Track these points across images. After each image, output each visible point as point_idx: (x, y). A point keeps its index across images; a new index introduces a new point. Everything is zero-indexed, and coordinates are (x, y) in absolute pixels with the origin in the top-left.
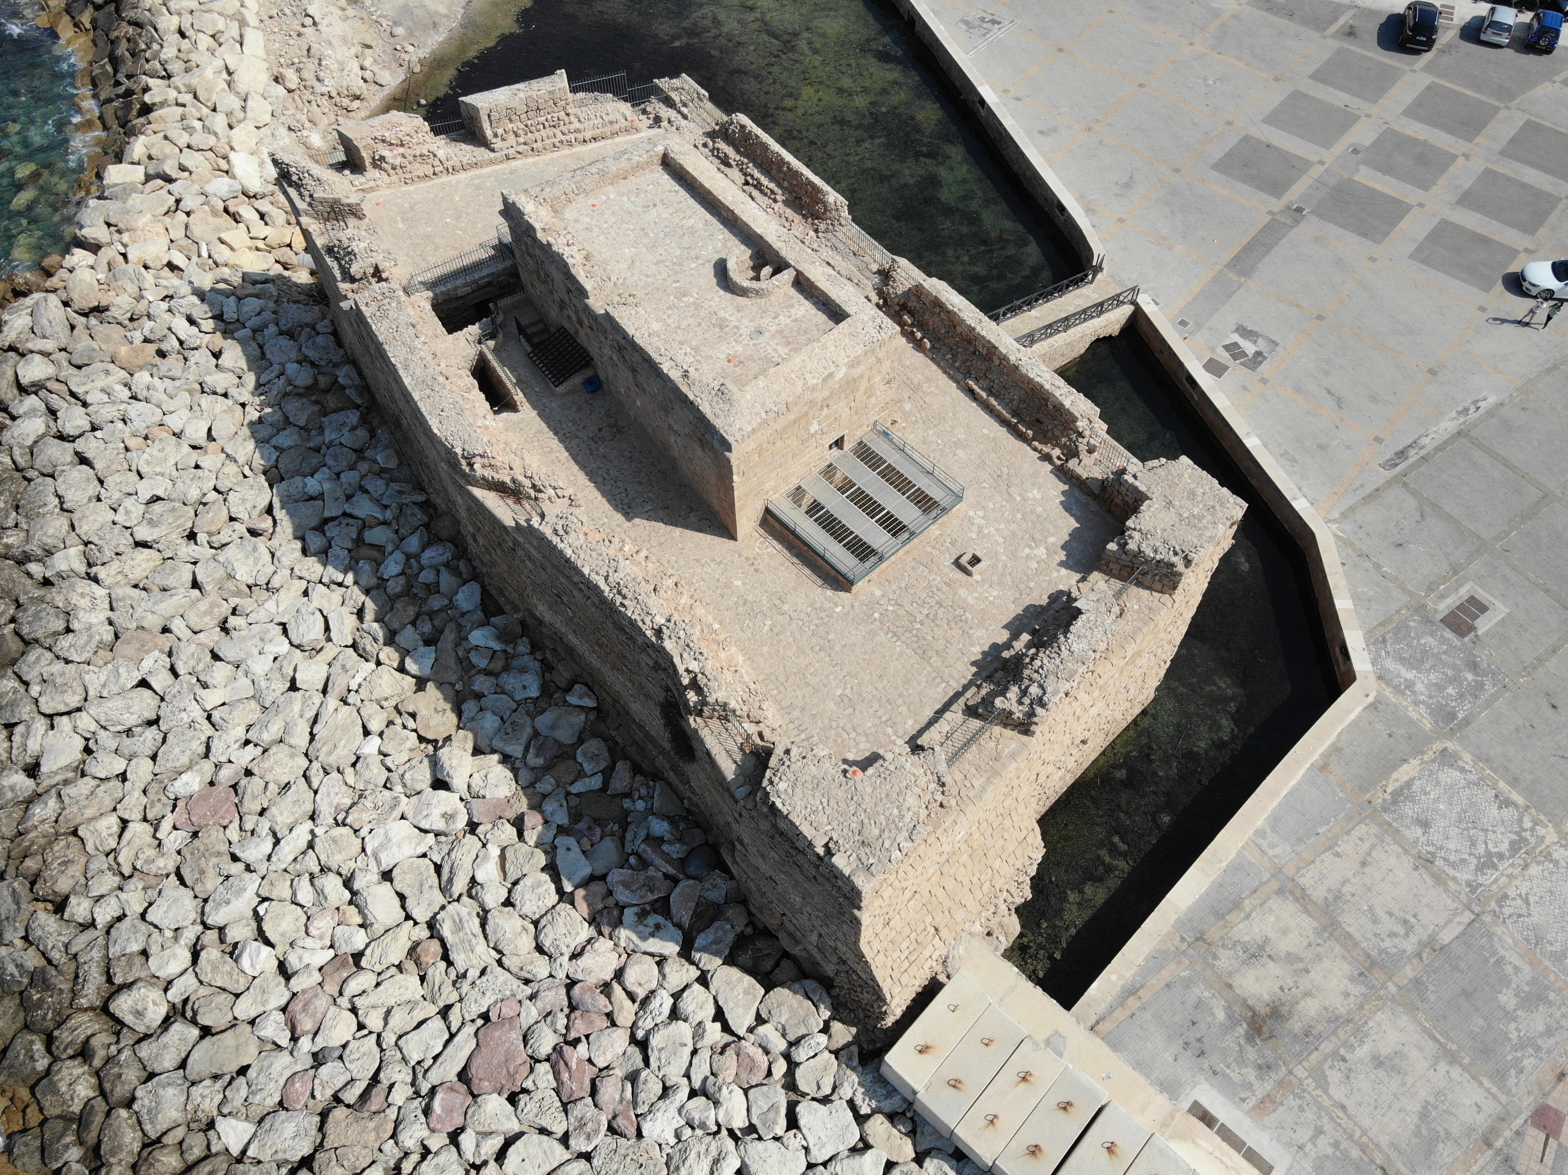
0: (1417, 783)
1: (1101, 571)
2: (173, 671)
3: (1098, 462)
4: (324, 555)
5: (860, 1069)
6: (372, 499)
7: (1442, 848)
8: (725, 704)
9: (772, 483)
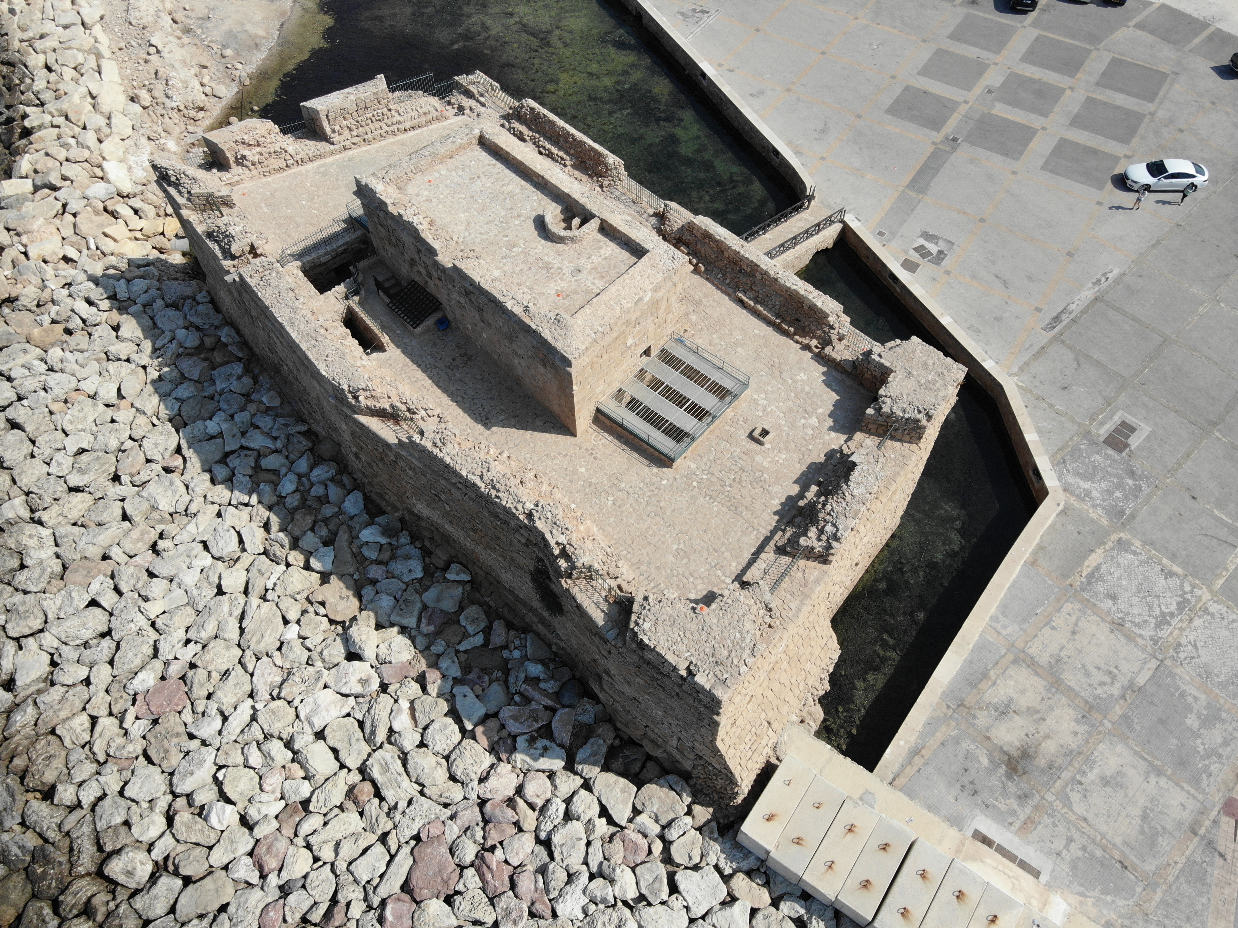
0: (1104, 567)
1: (862, 431)
2: (117, 590)
3: (847, 347)
4: (230, 482)
5: (720, 839)
6: (263, 433)
7: (1128, 614)
8: (591, 566)
9: (601, 388)
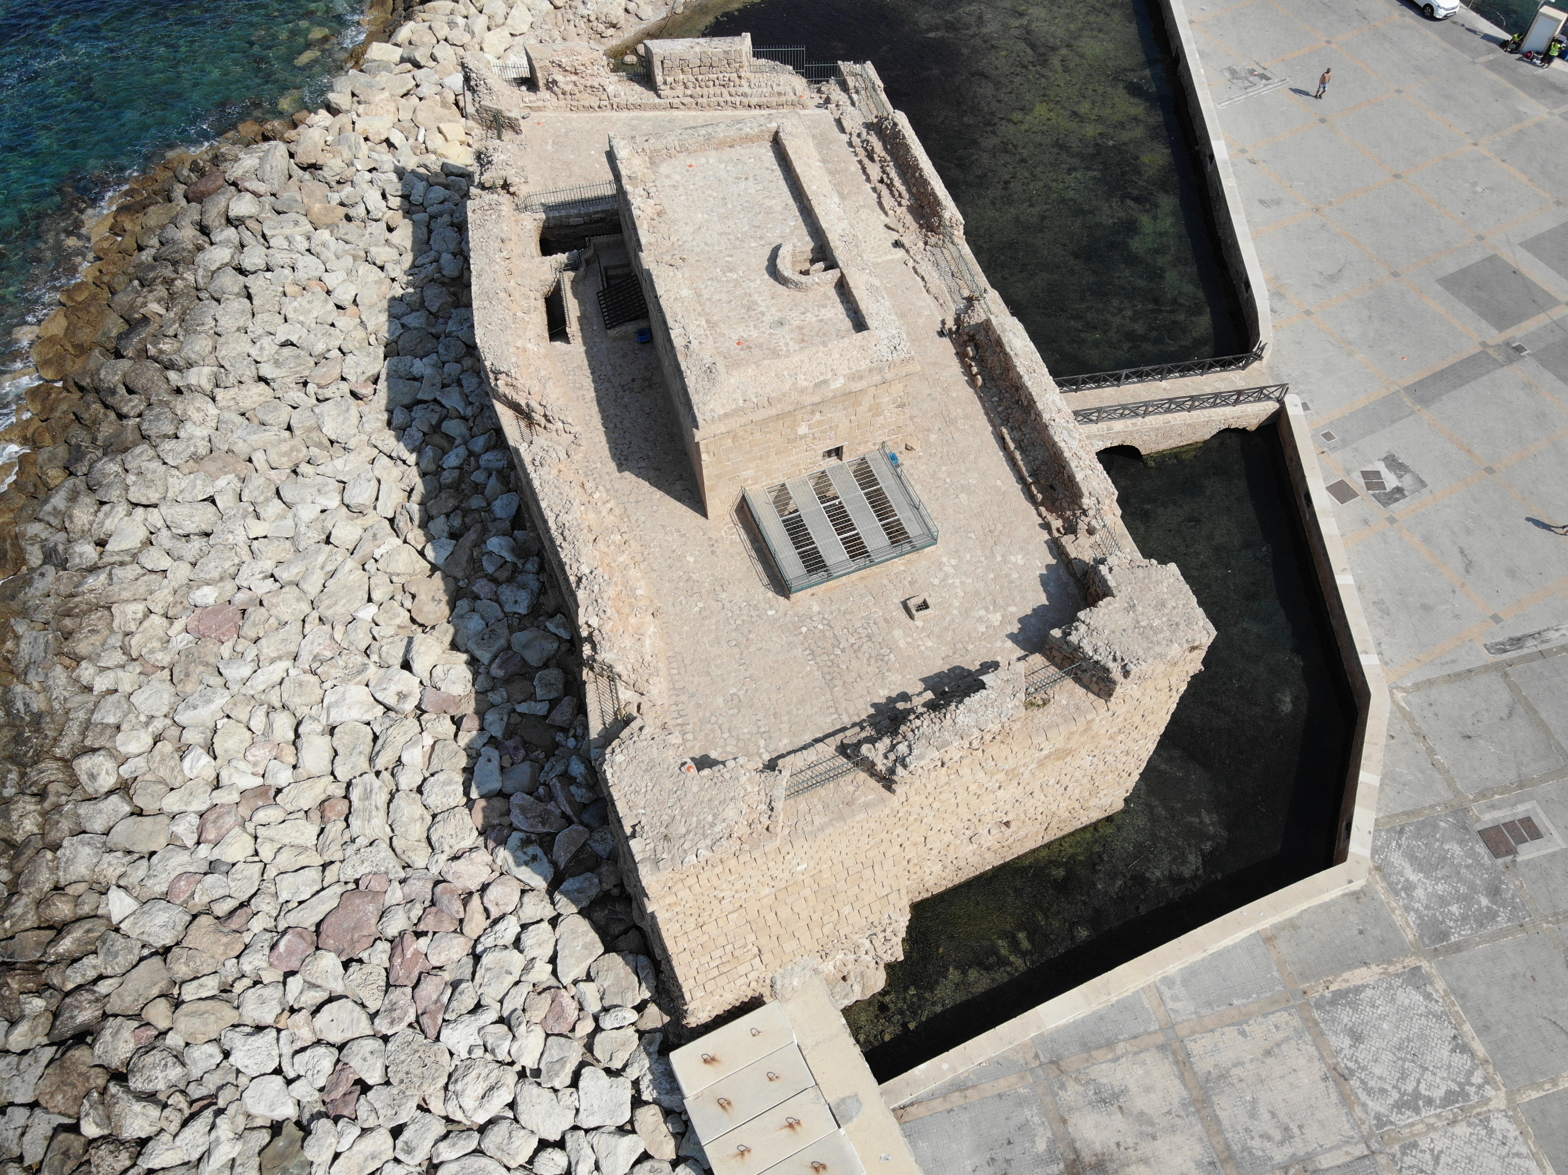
0: (1369, 992)
1: (1044, 655)
2: (240, 496)
3: (1096, 546)
4: (401, 431)
7: (1364, 1069)
8: (614, 667)
9: (750, 473)
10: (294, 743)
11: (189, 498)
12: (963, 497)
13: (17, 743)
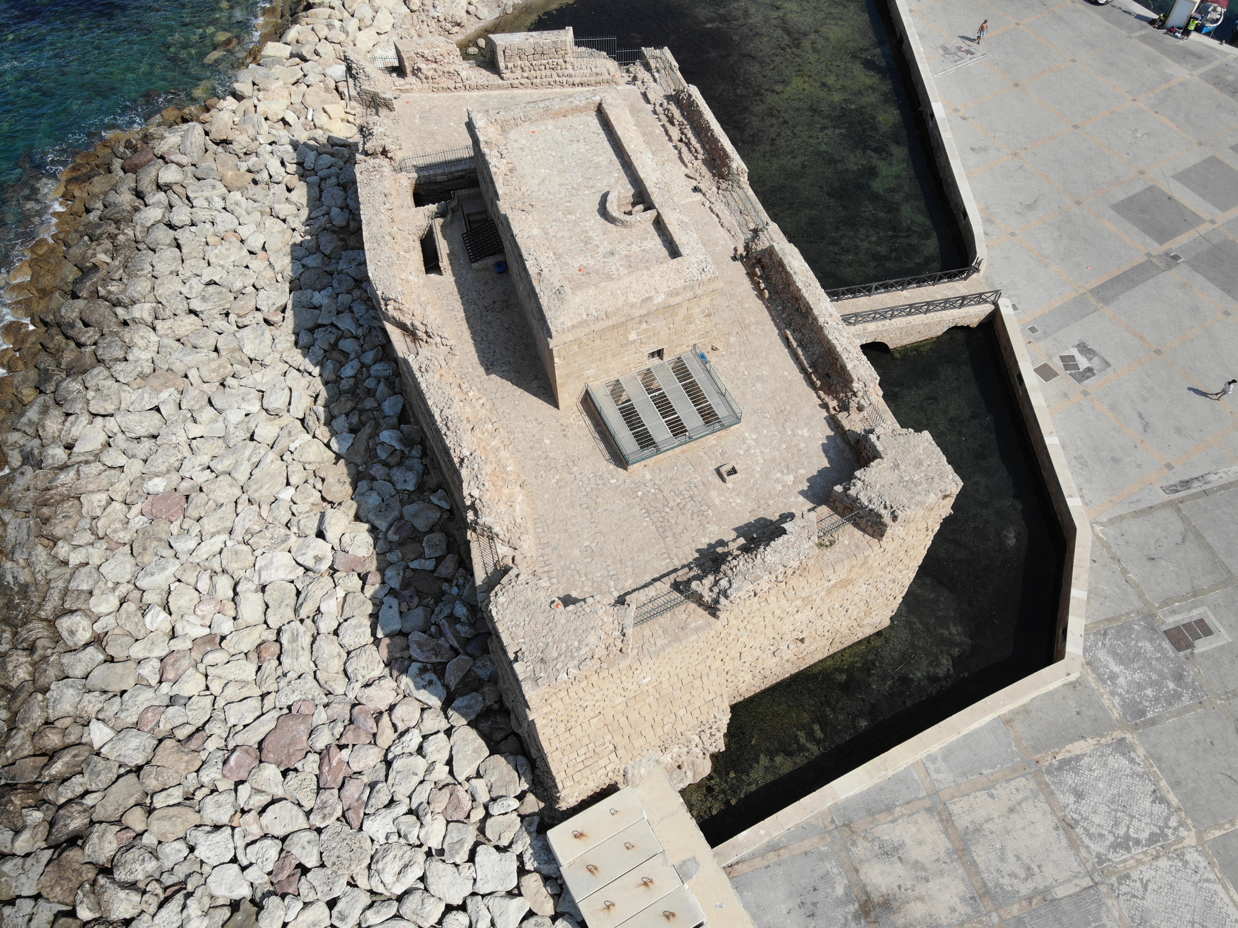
0: (1087, 760)
1: (829, 506)
2: (179, 405)
3: (861, 420)
4: (306, 349)
7: (1086, 819)
8: (492, 528)
9: (592, 372)
10: (233, 600)
11: (138, 408)
12: (759, 385)
13: (8, 608)
